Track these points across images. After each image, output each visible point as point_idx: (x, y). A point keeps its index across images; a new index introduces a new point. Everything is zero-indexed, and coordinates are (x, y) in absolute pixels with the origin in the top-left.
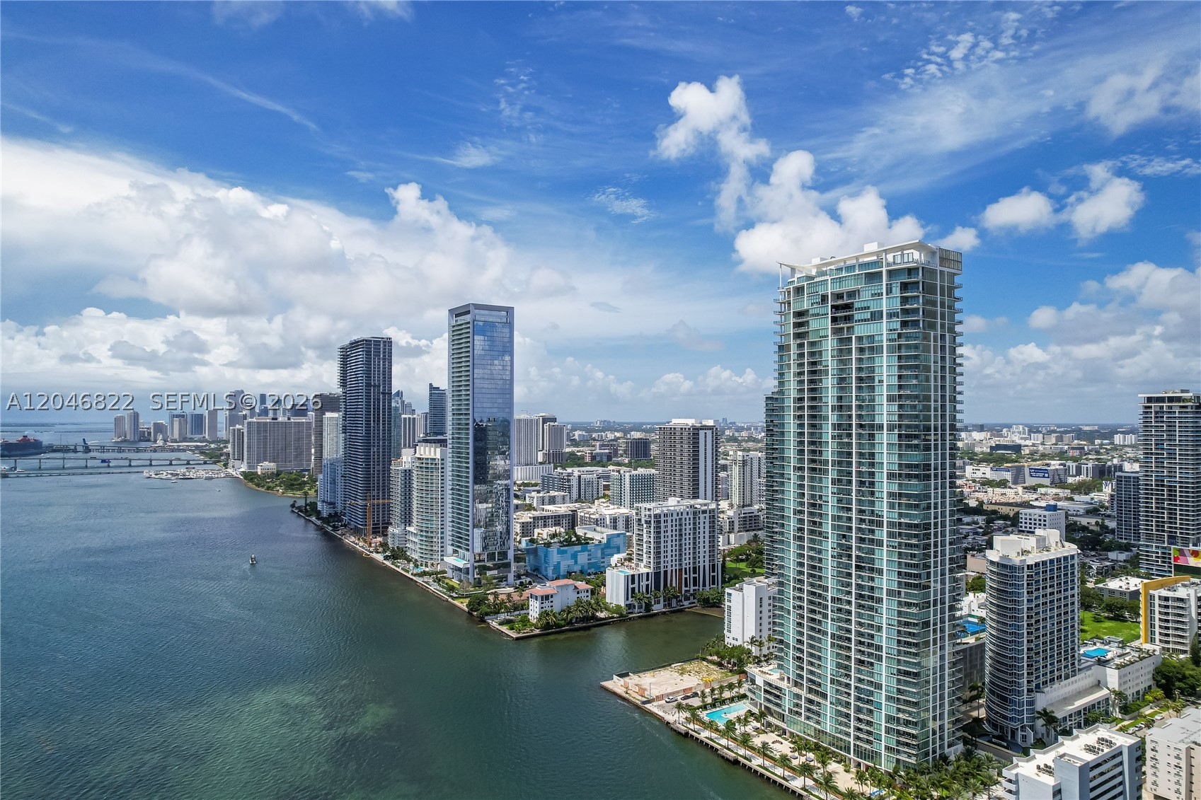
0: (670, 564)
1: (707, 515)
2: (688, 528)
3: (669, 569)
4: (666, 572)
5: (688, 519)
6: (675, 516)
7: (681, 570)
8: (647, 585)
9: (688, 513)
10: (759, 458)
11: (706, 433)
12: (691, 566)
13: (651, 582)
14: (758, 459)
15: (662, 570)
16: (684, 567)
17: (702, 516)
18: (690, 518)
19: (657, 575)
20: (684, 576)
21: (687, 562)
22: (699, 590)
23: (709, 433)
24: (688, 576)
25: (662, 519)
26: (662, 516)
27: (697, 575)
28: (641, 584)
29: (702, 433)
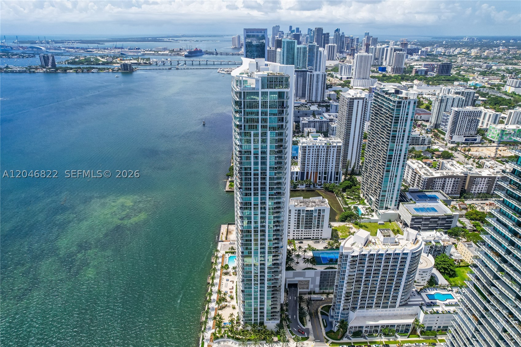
0: (310, 169)
1: (336, 149)
2: (323, 154)
3: (310, 171)
4: (308, 173)
5: (323, 150)
6: (315, 148)
7: (317, 172)
8: (297, 177)
9: (323, 147)
10: (454, 99)
11: (358, 101)
12: (324, 171)
13: (299, 176)
14: (452, 99)
15: (306, 171)
16: (319, 171)
17: (332, 149)
18: (324, 149)
19: (303, 174)
20: (318, 175)
21: (321, 169)
22: (327, 182)
23: (361, 101)
24: (321, 175)
25: (307, 148)
26: (307, 147)
27: (327, 176)
28: (293, 176)
29: (356, 102)
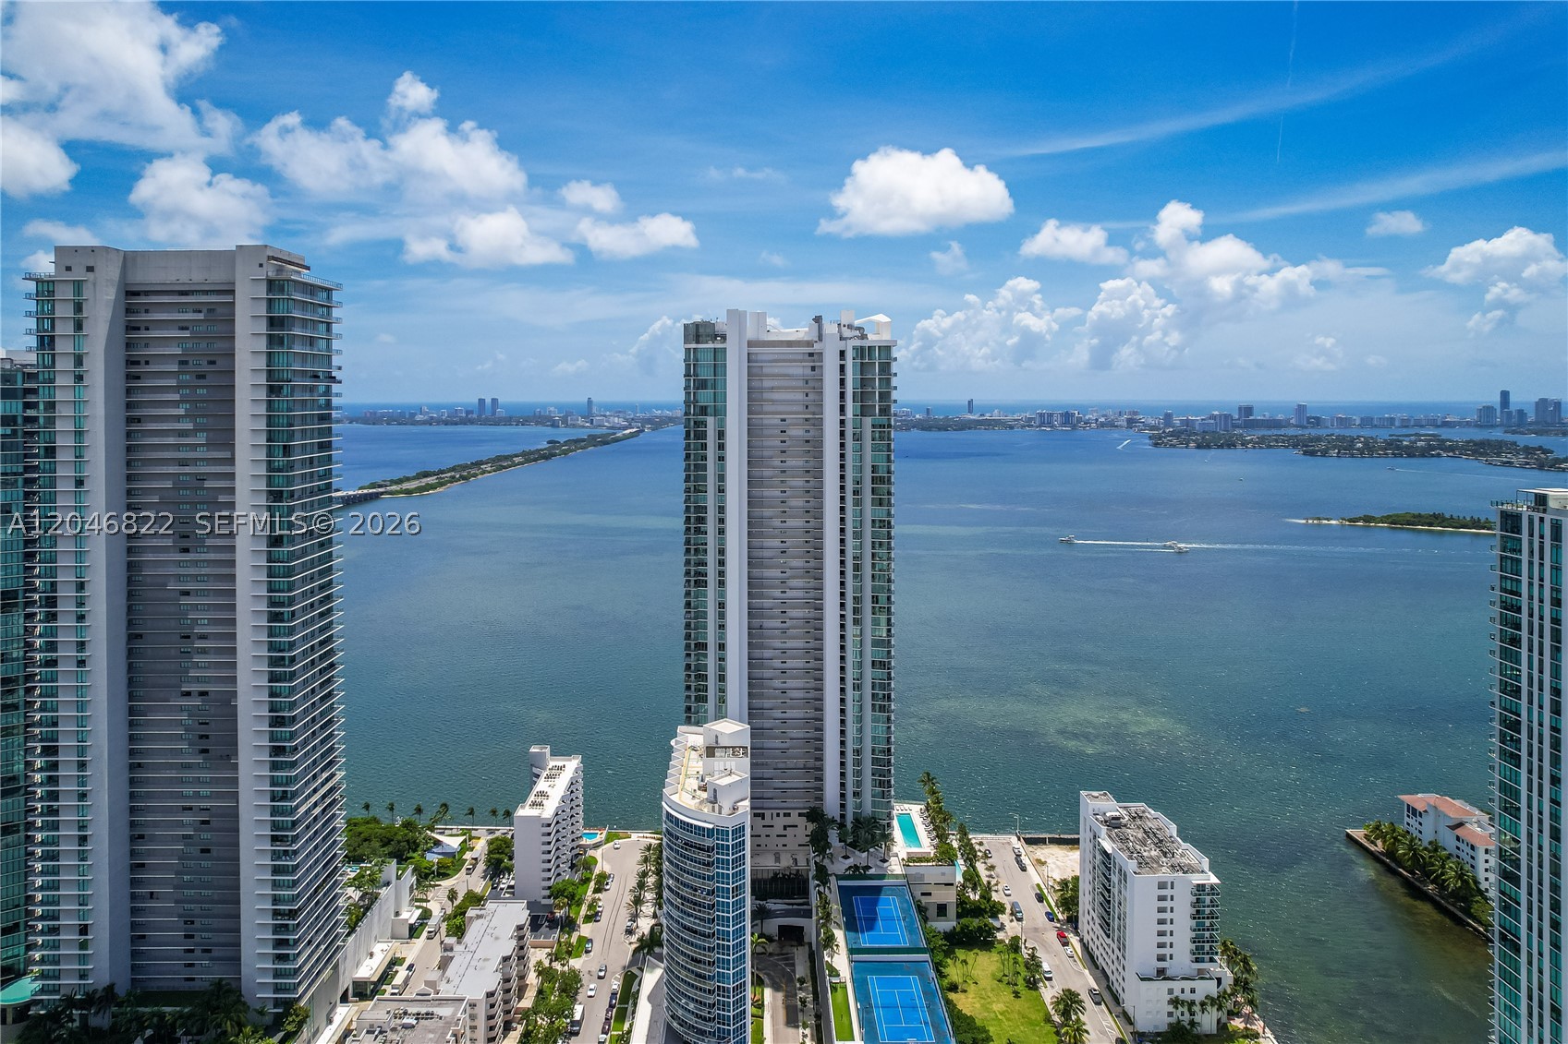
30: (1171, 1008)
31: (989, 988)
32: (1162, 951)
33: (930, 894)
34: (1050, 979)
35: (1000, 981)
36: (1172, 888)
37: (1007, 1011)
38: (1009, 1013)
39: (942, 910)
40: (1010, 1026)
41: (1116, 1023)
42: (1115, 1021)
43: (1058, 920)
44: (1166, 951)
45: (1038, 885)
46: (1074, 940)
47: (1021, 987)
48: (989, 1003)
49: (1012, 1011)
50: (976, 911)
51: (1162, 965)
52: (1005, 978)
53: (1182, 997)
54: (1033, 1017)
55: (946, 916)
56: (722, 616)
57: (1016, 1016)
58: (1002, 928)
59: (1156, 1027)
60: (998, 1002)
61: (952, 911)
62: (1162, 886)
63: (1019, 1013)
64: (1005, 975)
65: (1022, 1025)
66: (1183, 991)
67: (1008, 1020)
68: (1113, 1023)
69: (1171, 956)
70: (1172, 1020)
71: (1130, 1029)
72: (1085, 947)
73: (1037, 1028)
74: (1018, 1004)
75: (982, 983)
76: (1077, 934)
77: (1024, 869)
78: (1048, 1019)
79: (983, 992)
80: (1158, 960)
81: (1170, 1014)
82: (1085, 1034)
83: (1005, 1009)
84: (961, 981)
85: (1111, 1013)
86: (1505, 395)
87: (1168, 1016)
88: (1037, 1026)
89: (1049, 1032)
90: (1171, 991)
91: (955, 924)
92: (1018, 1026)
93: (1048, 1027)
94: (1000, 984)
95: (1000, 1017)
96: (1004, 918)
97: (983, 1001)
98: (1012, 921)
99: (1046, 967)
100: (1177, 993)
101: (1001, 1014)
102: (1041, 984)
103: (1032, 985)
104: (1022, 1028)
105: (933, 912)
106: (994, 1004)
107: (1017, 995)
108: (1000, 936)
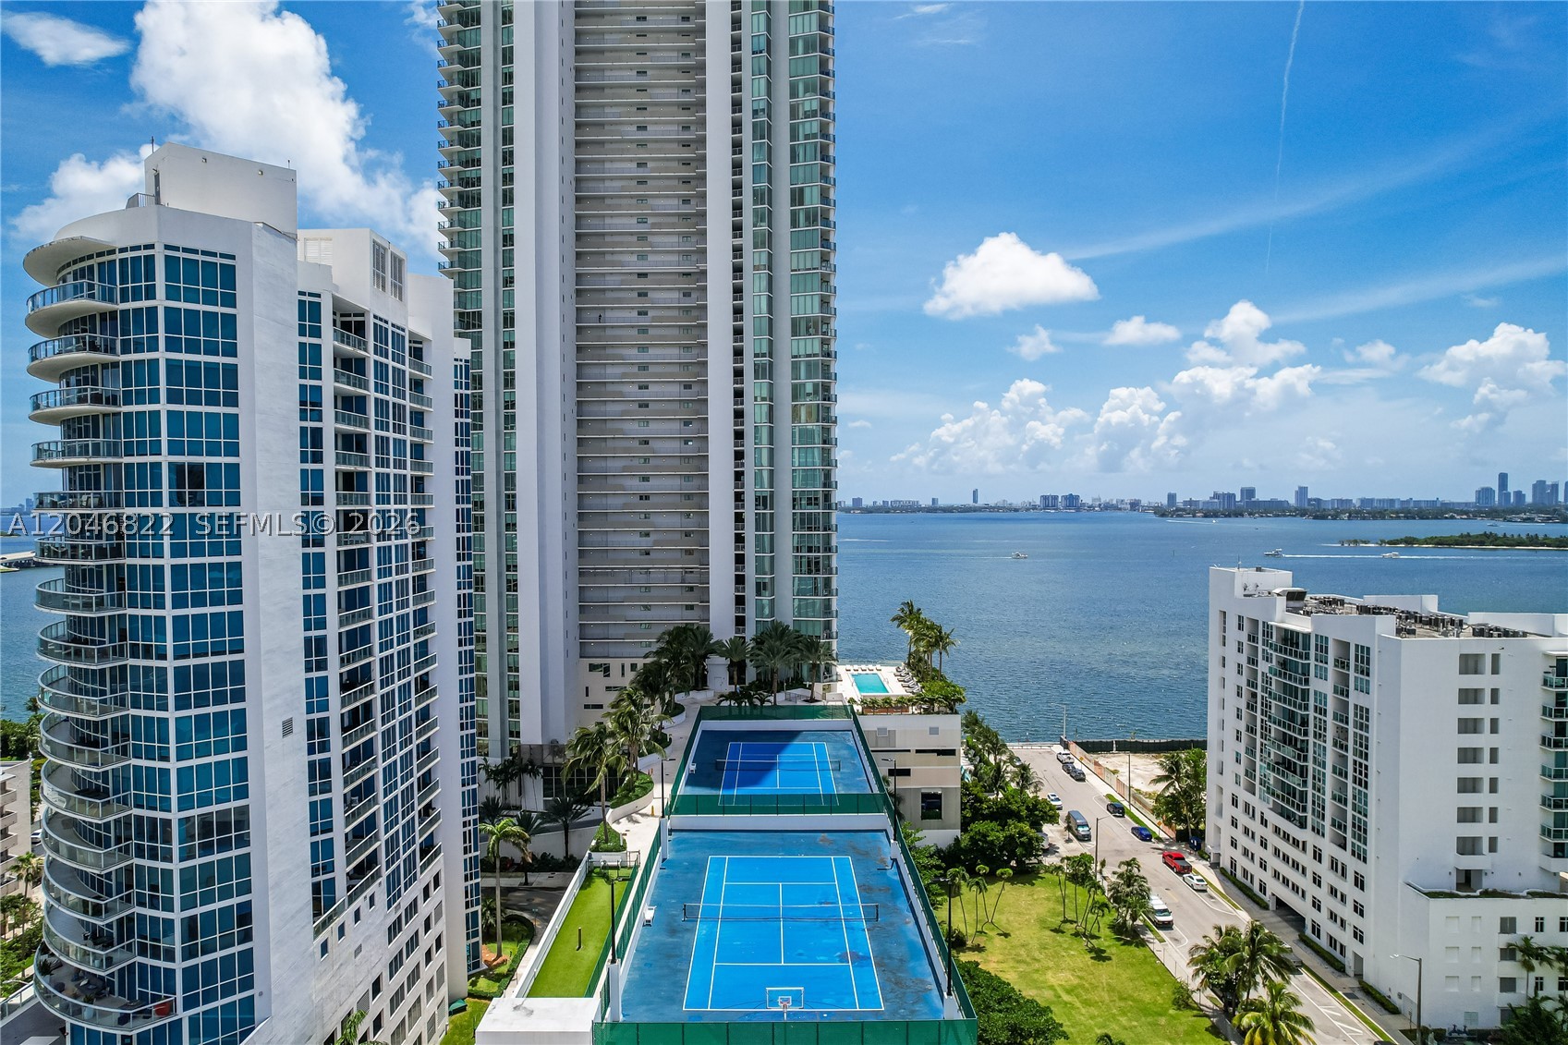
30: (1511, 969)
31: (1034, 944)
32: (1469, 830)
33: (906, 772)
34: (1167, 926)
35: (1057, 931)
36: (1495, 671)
37: (1082, 986)
38: (1087, 990)
39: (932, 804)
40: (1092, 1017)
41: (1354, 1010)
42: (1349, 1005)
43: (1159, 840)
44: (1481, 830)
45: (1109, 796)
46: (1200, 866)
47: (1106, 940)
48: (1037, 971)
49: (1095, 987)
50: (1002, 814)
51: (1469, 862)
52: (1068, 926)
53: (1539, 940)
54: (1147, 997)
55: (939, 816)
56: (508, 260)
57: (1106, 996)
58: (1051, 850)
59: (1471, 1016)
60: (1058, 968)
61: (952, 809)
62: (1470, 664)
63: (1111, 989)
64: (1066, 921)
65: (1124, 1014)
66: (1540, 926)
67: (1087, 1003)
68: (1345, 1011)
69: (1493, 842)
70: (1518, 998)
71: (1398, 1023)
72: (1228, 875)
73: (1163, 1021)
74: (1104, 972)
75: (1019, 935)
76: (1203, 856)
77: (1080, 778)
78: (1183, 1000)
79: (1022, 952)
80: (1462, 851)
81: (1508, 984)
82: (1303, 1029)
83: (1076, 982)
84: (971, 931)
85: (1333, 991)
86: (1503, 478)
87: (1502, 990)
88: (1161, 1015)
89: (1192, 1031)
90: (1508, 925)
91: (958, 832)
92: (1114, 1016)
93: (1187, 1017)
94: (1059, 937)
95: (1066, 997)
96: (1052, 832)
97: (1022, 968)
98: (1069, 841)
99: (1156, 902)
100: (1525, 928)
101: (1069, 992)
102: (1149, 935)
103: (1129, 935)
104: (1123, 1020)
105: (913, 808)
106: (1049, 974)
107: (1099, 955)
108: (1049, 860)
